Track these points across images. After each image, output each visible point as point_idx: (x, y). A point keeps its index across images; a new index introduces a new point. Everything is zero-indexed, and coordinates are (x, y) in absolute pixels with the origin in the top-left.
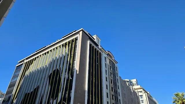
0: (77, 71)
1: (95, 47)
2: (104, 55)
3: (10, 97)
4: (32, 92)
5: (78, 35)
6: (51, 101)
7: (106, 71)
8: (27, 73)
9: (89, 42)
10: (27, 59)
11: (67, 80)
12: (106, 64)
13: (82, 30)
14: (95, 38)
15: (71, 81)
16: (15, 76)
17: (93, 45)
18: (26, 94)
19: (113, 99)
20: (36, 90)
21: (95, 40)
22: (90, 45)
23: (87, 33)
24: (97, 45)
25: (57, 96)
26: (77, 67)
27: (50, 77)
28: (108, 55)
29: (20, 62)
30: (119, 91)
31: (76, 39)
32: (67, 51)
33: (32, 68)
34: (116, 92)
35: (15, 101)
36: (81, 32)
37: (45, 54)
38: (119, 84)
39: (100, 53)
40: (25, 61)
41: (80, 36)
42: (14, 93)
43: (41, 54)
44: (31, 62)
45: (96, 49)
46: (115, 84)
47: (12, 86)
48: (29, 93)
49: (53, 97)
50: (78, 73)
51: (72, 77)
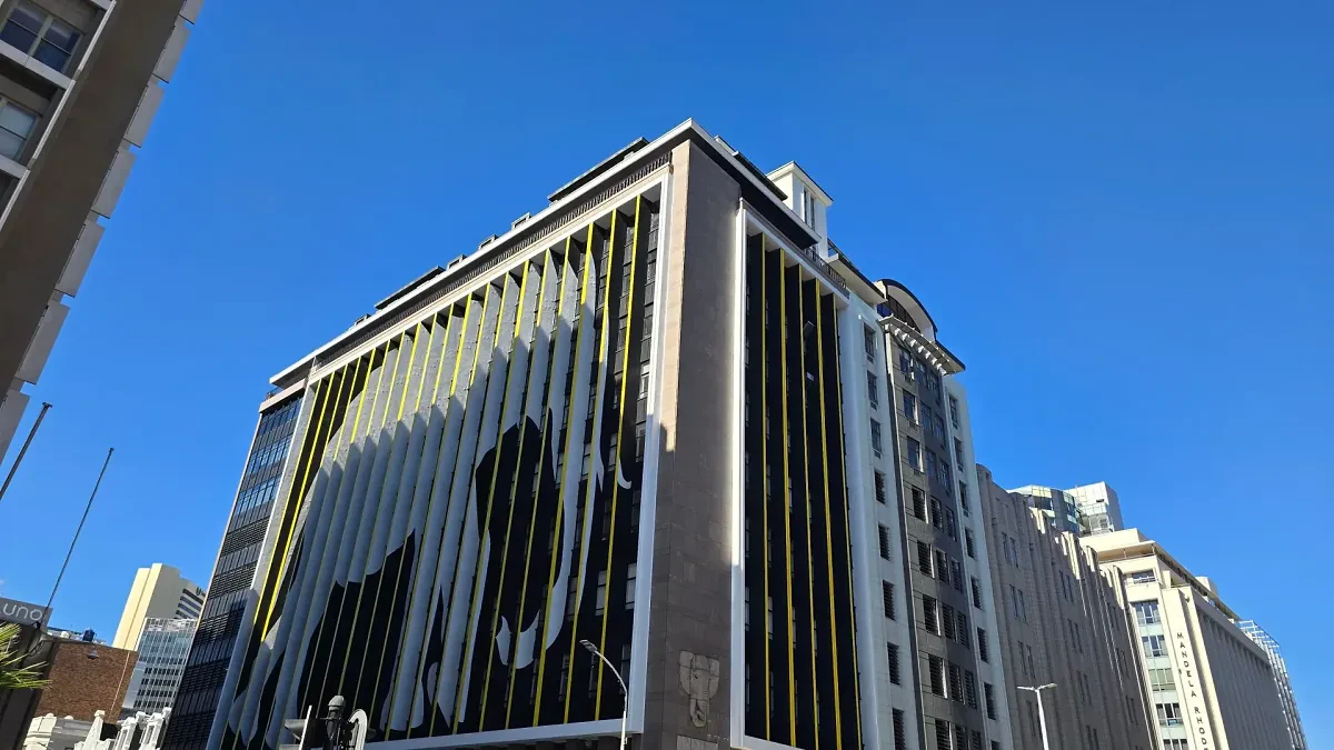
0: (663, 432)
1: (789, 253)
2: (856, 314)
4: (372, 579)
5: (658, 176)
6: (501, 638)
7: (875, 426)
8: (335, 452)
9: (740, 222)
10: (325, 358)
11: (603, 497)
12: (872, 380)
13: (689, 134)
14: (785, 185)
15: (630, 501)
16: (261, 476)
17: (773, 238)
18: (338, 589)
19: (930, 626)
20: (401, 563)
21: (789, 203)
22: (753, 242)
23: (730, 154)
24: (803, 240)
25: (538, 602)
26: (661, 402)
27: (483, 473)
28: (889, 307)
29: (284, 383)
30: (979, 568)
31: (650, 204)
32: (588, 296)
33: (364, 421)
34: (951, 577)
35: (269, 639)
36: (682, 153)
37: (442, 318)
38: (973, 521)
39: (828, 299)
40: (316, 375)
41: (672, 183)
42: (258, 582)
43: (416, 319)
44: (352, 380)
45: (793, 271)
46: (945, 520)
47: (243, 537)
48: (354, 587)
49: (509, 611)
50: (671, 445)
51: (634, 471)
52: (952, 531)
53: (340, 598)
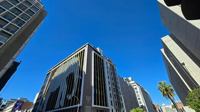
0: (85, 72)
1: (98, 55)
2: (105, 61)
3: (41, 97)
4: (55, 91)
5: (85, 48)
6: (68, 96)
7: (108, 71)
8: (53, 78)
9: (93, 52)
10: (53, 68)
11: (78, 80)
12: (107, 67)
13: (88, 44)
14: (98, 49)
15: (81, 80)
16: (46, 81)
17: (96, 54)
18: (52, 92)
19: (114, 91)
20: (58, 89)
21: (98, 51)
22: (94, 54)
23: (92, 46)
24: (100, 54)
25: (71, 92)
26: (85, 69)
27: (67, 79)
28: (109, 60)
29: (49, 71)
30: (119, 85)
31: (84, 51)
32: (78, 60)
33: (56, 74)
34: (116, 86)
35: (44, 99)
36: (87, 46)
37: (64, 63)
38: (118, 80)
39: (102, 59)
40: (52, 70)
41: (86, 49)
42: (44, 93)
43: (62, 64)
44: (55, 70)
45: (99, 57)
46: (115, 80)
47: (43, 88)
48: (53, 92)
49: (69, 93)
50: (85, 73)
51: (82, 77)
52: (116, 82)
53: (52, 93)
